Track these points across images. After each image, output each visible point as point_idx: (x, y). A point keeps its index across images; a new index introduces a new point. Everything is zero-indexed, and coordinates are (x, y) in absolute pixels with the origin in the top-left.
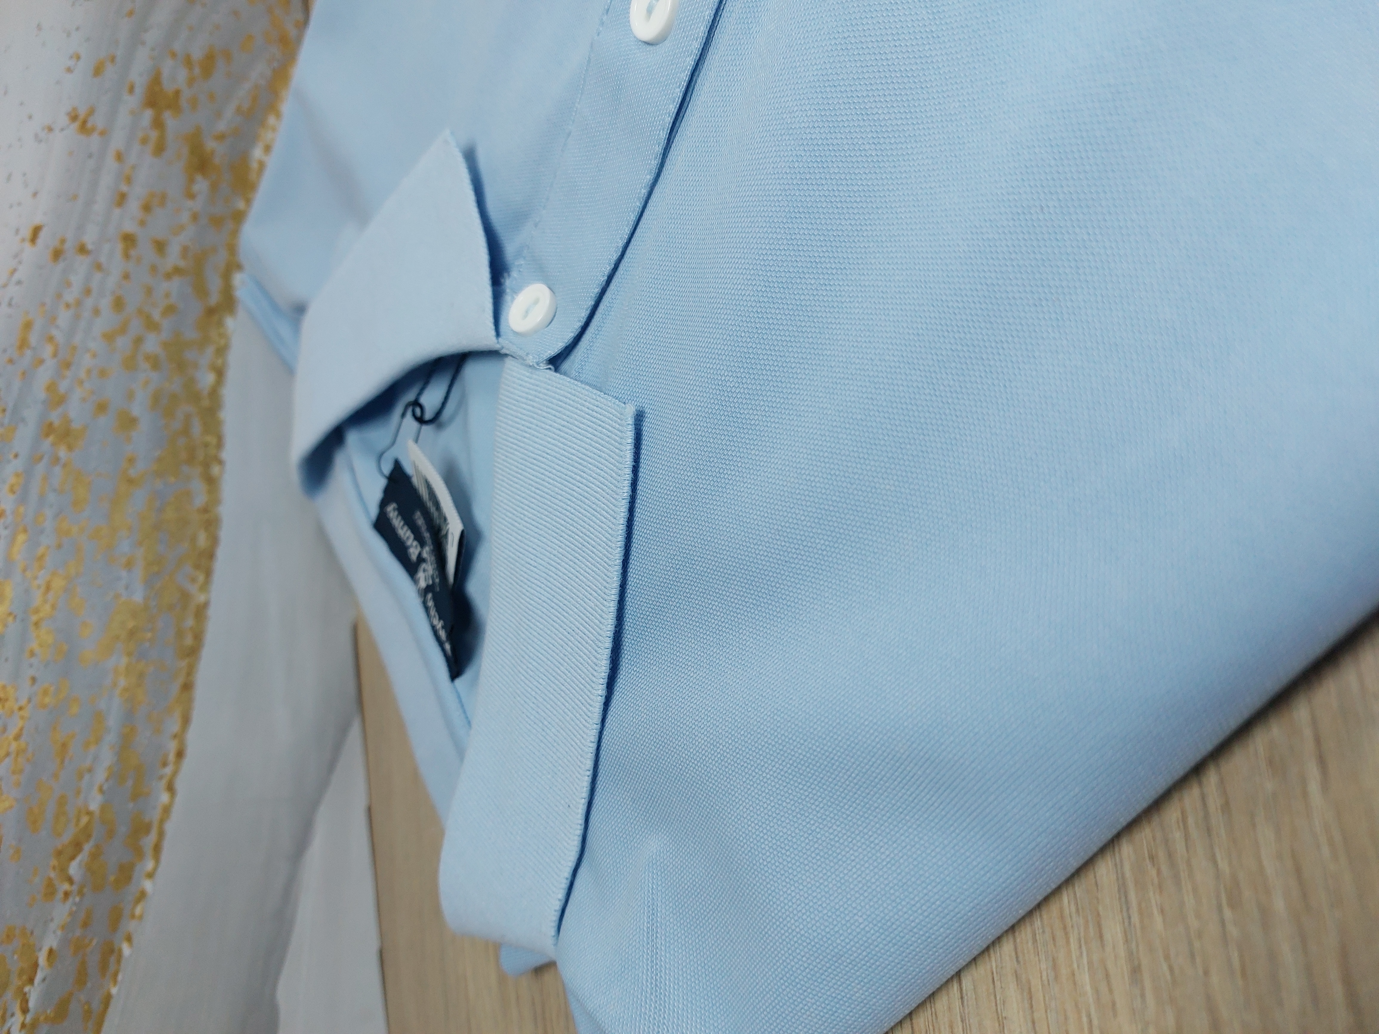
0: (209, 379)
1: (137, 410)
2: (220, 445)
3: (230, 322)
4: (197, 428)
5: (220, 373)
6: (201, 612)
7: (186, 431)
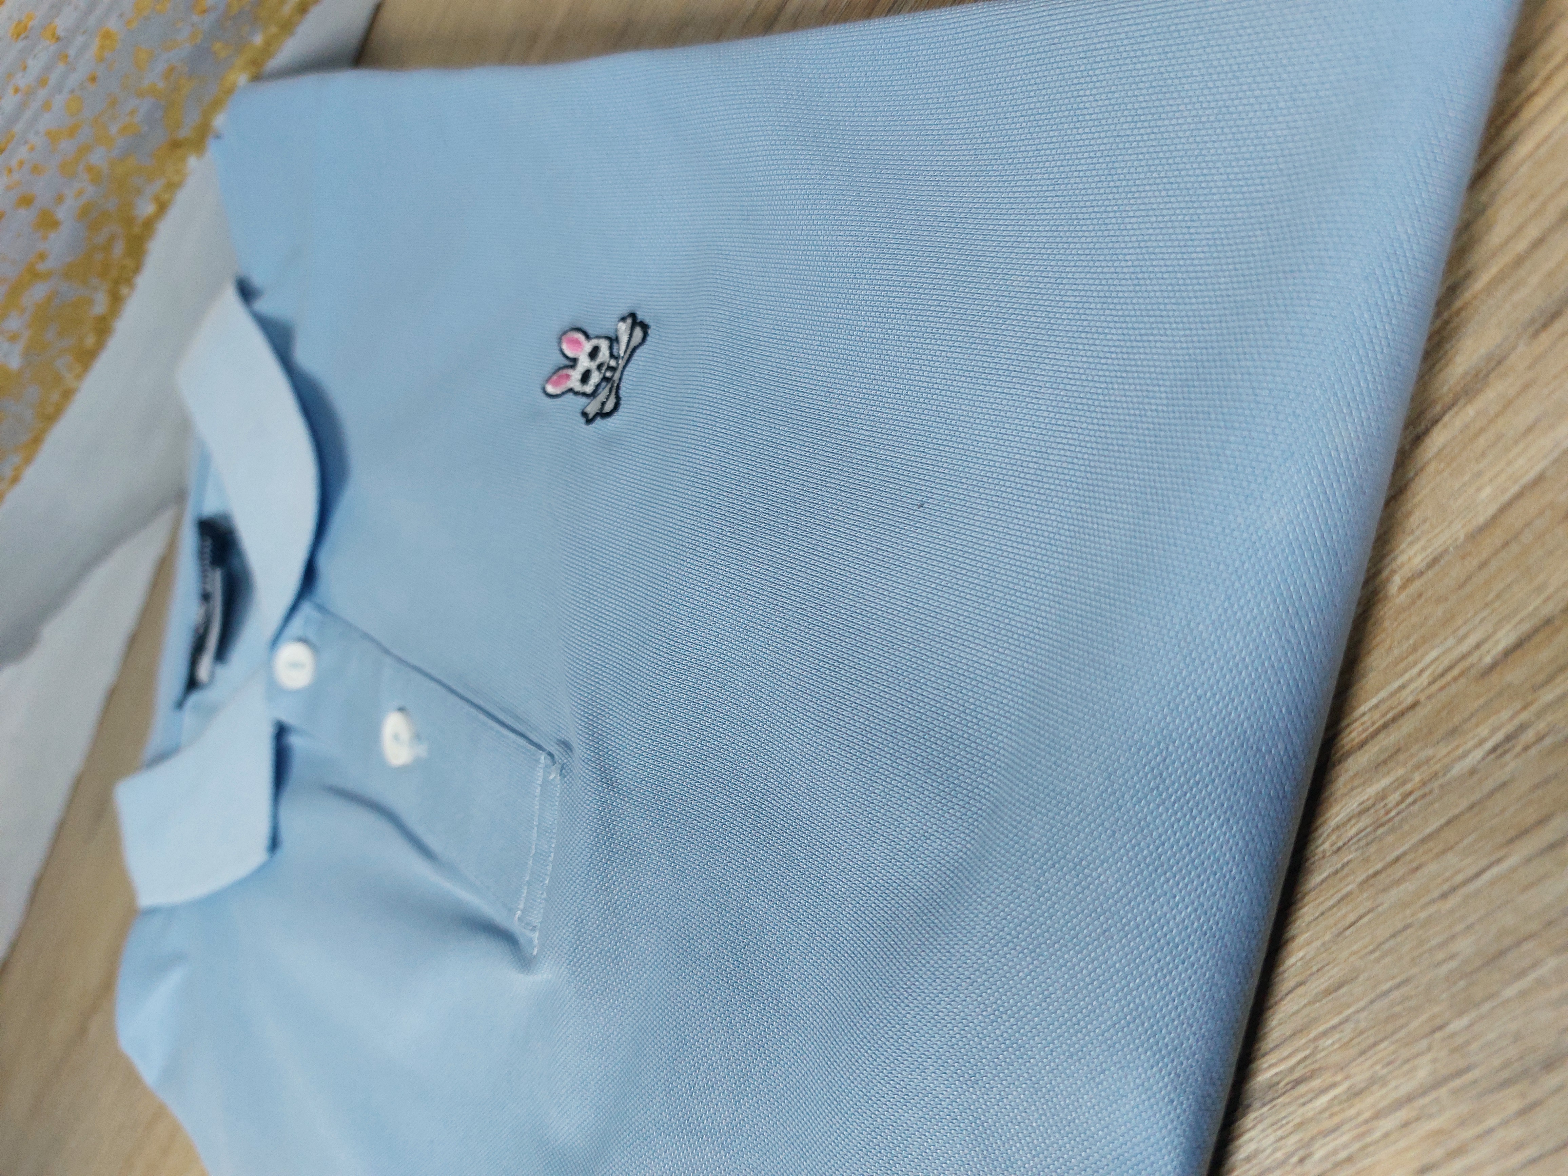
0: (147, 209)
1: (61, 213)
2: (137, 268)
3: (193, 162)
4: (119, 249)
5: (162, 207)
6: (68, 394)
7: (107, 247)
